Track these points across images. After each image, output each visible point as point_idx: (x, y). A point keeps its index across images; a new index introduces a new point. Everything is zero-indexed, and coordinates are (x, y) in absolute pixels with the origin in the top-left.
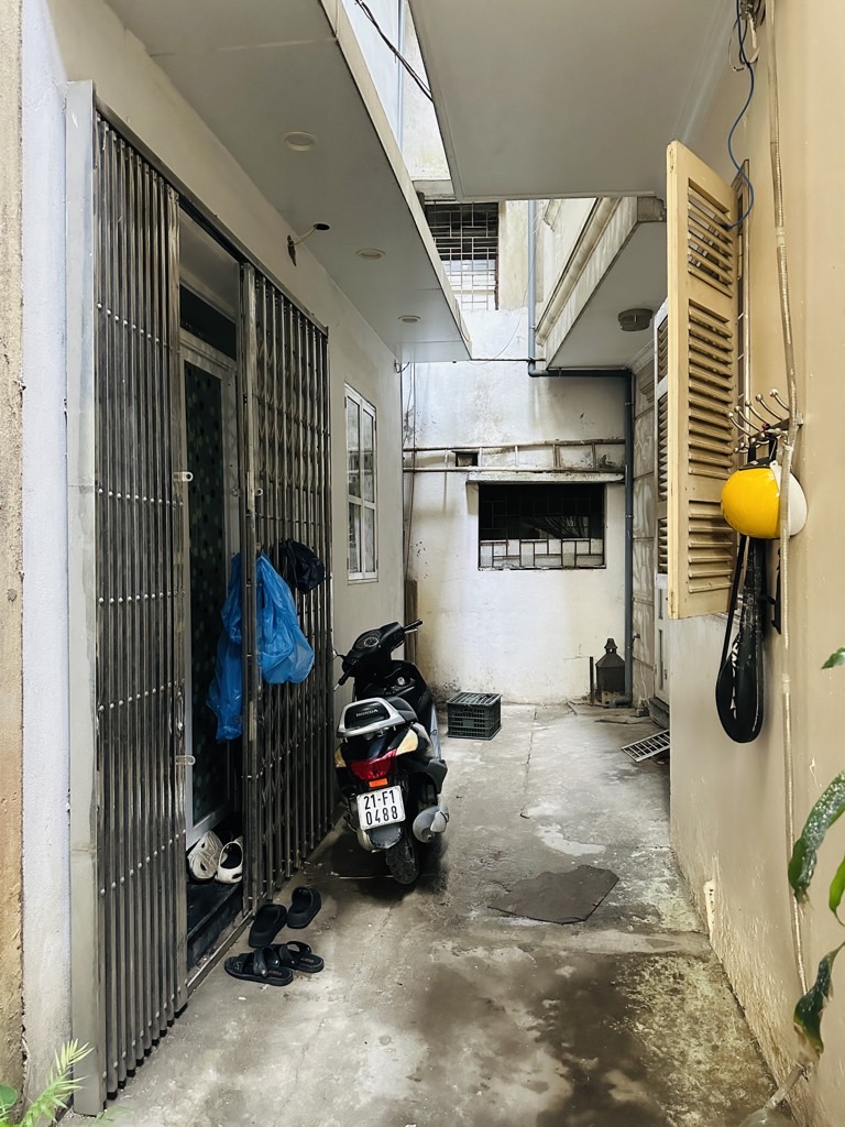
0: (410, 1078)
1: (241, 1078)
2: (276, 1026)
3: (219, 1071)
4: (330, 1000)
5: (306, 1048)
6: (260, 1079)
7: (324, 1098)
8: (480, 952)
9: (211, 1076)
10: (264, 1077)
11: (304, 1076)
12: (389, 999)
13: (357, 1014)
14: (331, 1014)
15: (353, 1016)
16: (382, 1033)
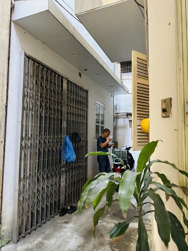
0: (78, 246)
1: (45, 241)
2: (56, 232)
3: (42, 239)
4: (70, 229)
5: (60, 237)
6: (48, 242)
7: (59, 247)
8: (105, 224)
9: (40, 239)
10: (50, 241)
11: (57, 242)
12: (81, 230)
13: (73, 232)
14: (68, 232)
15: (72, 233)
16: (76, 237)
